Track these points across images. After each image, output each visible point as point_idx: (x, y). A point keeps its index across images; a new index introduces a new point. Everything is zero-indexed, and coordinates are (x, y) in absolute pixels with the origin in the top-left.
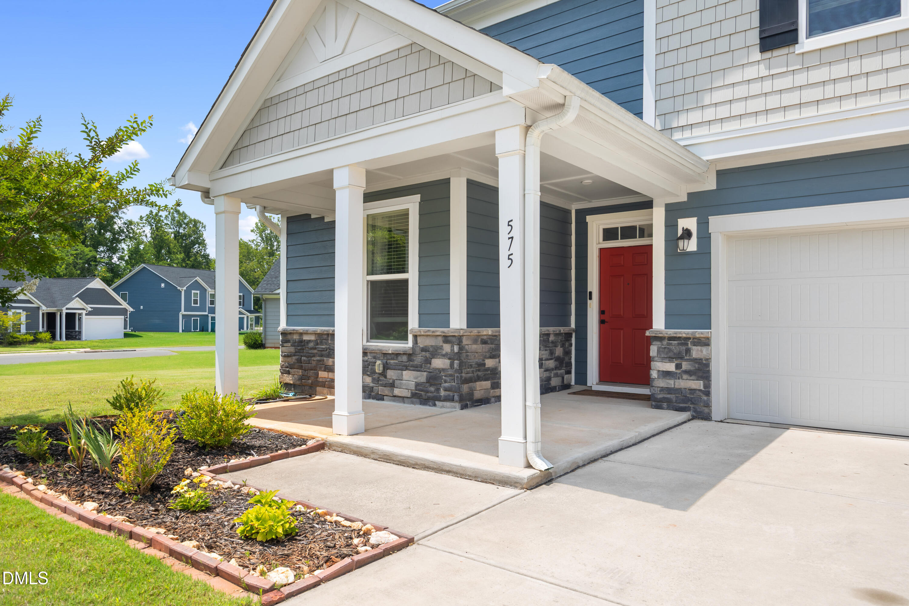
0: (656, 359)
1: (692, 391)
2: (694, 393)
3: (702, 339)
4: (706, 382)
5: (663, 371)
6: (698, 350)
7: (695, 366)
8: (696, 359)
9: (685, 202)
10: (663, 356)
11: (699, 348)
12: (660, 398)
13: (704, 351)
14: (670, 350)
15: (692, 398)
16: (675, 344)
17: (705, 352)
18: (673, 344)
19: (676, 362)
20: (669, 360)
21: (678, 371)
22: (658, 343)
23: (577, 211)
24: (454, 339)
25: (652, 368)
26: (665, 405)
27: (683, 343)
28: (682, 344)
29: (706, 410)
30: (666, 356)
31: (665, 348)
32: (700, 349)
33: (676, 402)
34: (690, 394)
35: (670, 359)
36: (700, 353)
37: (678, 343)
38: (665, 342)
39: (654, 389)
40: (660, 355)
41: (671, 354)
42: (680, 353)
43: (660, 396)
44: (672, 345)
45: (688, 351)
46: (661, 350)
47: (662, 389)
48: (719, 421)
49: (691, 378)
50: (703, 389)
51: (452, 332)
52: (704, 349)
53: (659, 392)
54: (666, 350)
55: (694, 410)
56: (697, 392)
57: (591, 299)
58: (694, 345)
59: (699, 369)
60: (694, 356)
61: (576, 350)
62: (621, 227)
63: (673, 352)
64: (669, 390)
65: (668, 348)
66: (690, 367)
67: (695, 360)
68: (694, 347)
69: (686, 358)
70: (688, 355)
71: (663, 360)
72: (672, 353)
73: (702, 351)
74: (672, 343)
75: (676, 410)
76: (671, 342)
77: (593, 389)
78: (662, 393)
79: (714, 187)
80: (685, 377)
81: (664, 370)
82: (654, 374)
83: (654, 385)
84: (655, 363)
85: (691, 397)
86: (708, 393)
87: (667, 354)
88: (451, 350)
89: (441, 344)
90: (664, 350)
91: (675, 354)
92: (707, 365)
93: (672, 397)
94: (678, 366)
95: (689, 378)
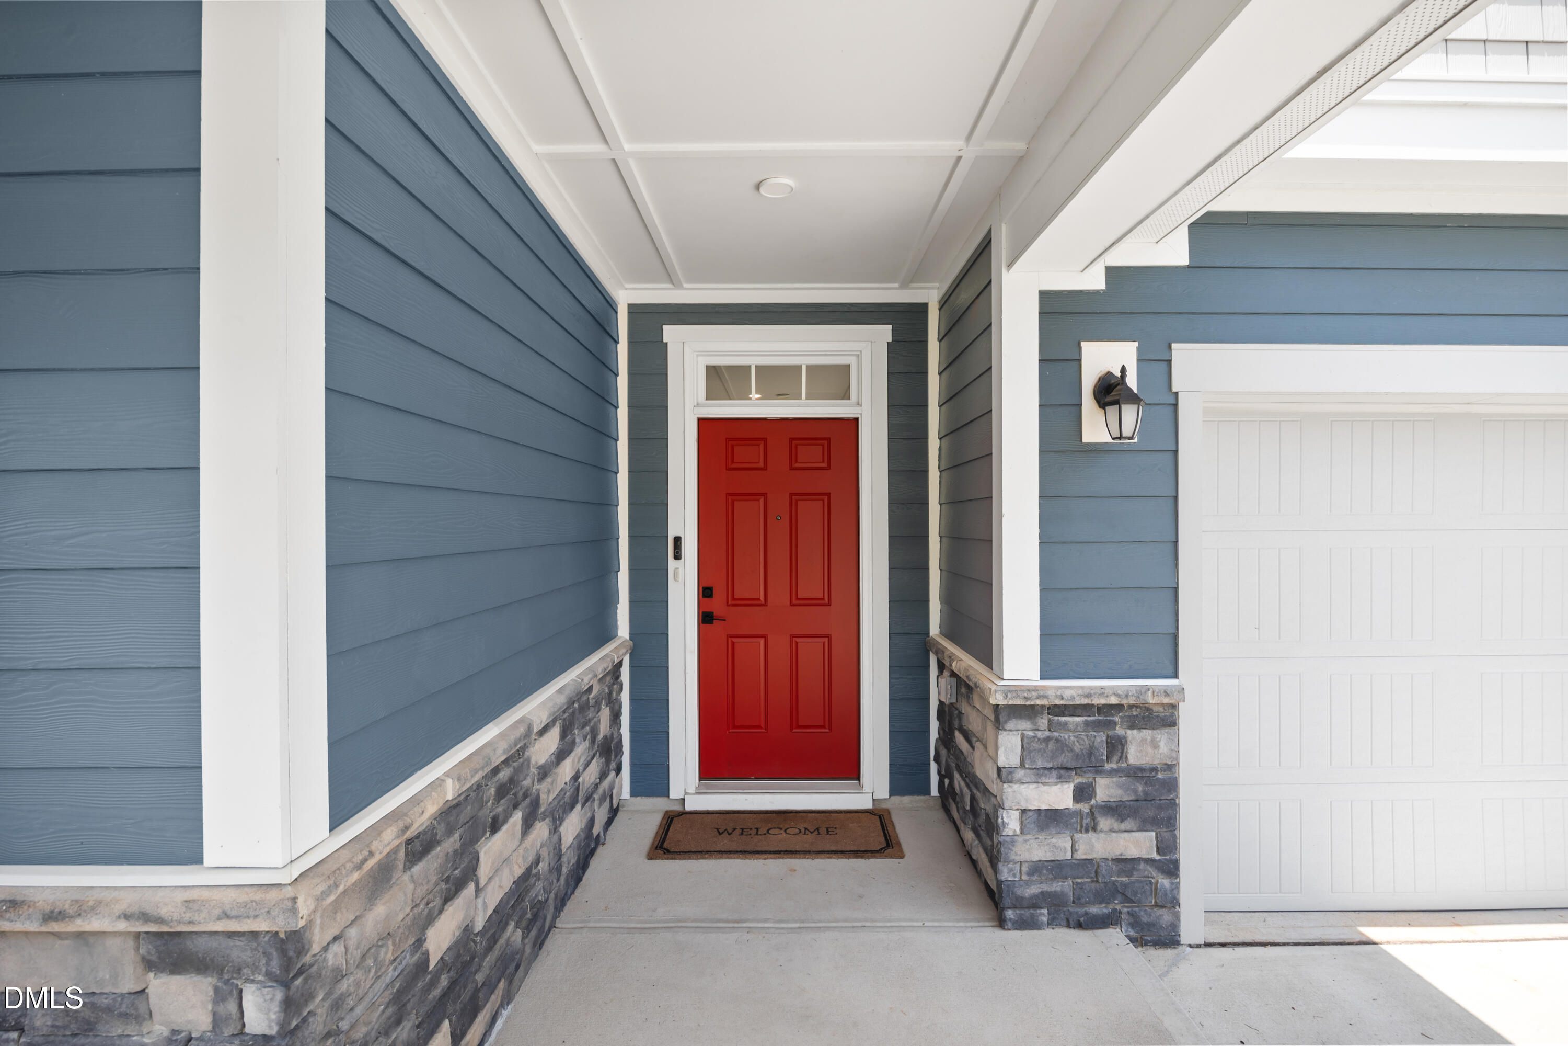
0: (1020, 774)
1: (1126, 864)
2: (1134, 869)
3: (1155, 709)
4: (1166, 835)
5: (1039, 811)
6: (1143, 741)
7: (1135, 791)
8: (1141, 769)
9: (1098, 291)
10: (1040, 764)
11: (1147, 734)
12: (1035, 896)
13: (1162, 744)
14: (1062, 745)
15: (1125, 886)
16: (1077, 725)
17: (1164, 748)
18: (1071, 727)
19: (1079, 780)
20: (1060, 777)
21: (1084, 807)
22: (1025, 725)
23: (635, 310)
24: (239, 952)
25: (1006, 806)
26: (1043, 915)
27: (1099, 722)
28: (1097, 726)
29: (1165, 917)
30: (1049, 765)
31: (1048, 739)
32: (1149, 738)
33: (1077, 901)
34: (1120, 873)
35: (1062, 772)
36: (1150, 750)
37: (1087, 724)
38: (1043, 722)
39: (1011, 870)
40: (1033, 762)
41: (1065, 759)
42: (1091, 752)
43: (1033, 890)
44: (1069, 730)
45: (1116, 746)
46: (1035, 745)
47: (1037, 868)
48: (1199, 946)
49: (1123, 826)
50: (1157, 857)
51: (226, 916)
52: (1162, 737)
53: (1025, 877)
54: (1051, 745)
55: (1132, 920)
56: (1142, 866)
57: (677, 557)
58: (1132, 727)
59: (1147, 799)
60: (1132, 760)
61: (633, 700)
62: (757, 367)
63: (1072, 750)
64: (1056, 869)
65: (1057, 740)
66: (1120, 792)
67: (1136, 773)
68: (1132, 734)
69: (1108, 766)
70: (1115, 758)
71: (1040, 775)
72: (1070, 755)
73: (1155, 746)
74: (1066, 724)
75: (1080, 926)
76: (1063, 719)
77: (688, 807)
78: (1035, 878)
79: (1183, 259)
80: (1104, 823)
81: (1044, 807)
82: (1011, 822)
83: (1013, 857)
84: (1016, 787)
85: (1122, 883)
86: (1172, 869)
87: (1052, 758)
88: (217, 1021)
89: (128, 985)
90: (1044, 745)
91: (1077, 757)
92: (1172, 785)
93: (1063, 886)
94: (1082, 793)
95: (1116, 826)
